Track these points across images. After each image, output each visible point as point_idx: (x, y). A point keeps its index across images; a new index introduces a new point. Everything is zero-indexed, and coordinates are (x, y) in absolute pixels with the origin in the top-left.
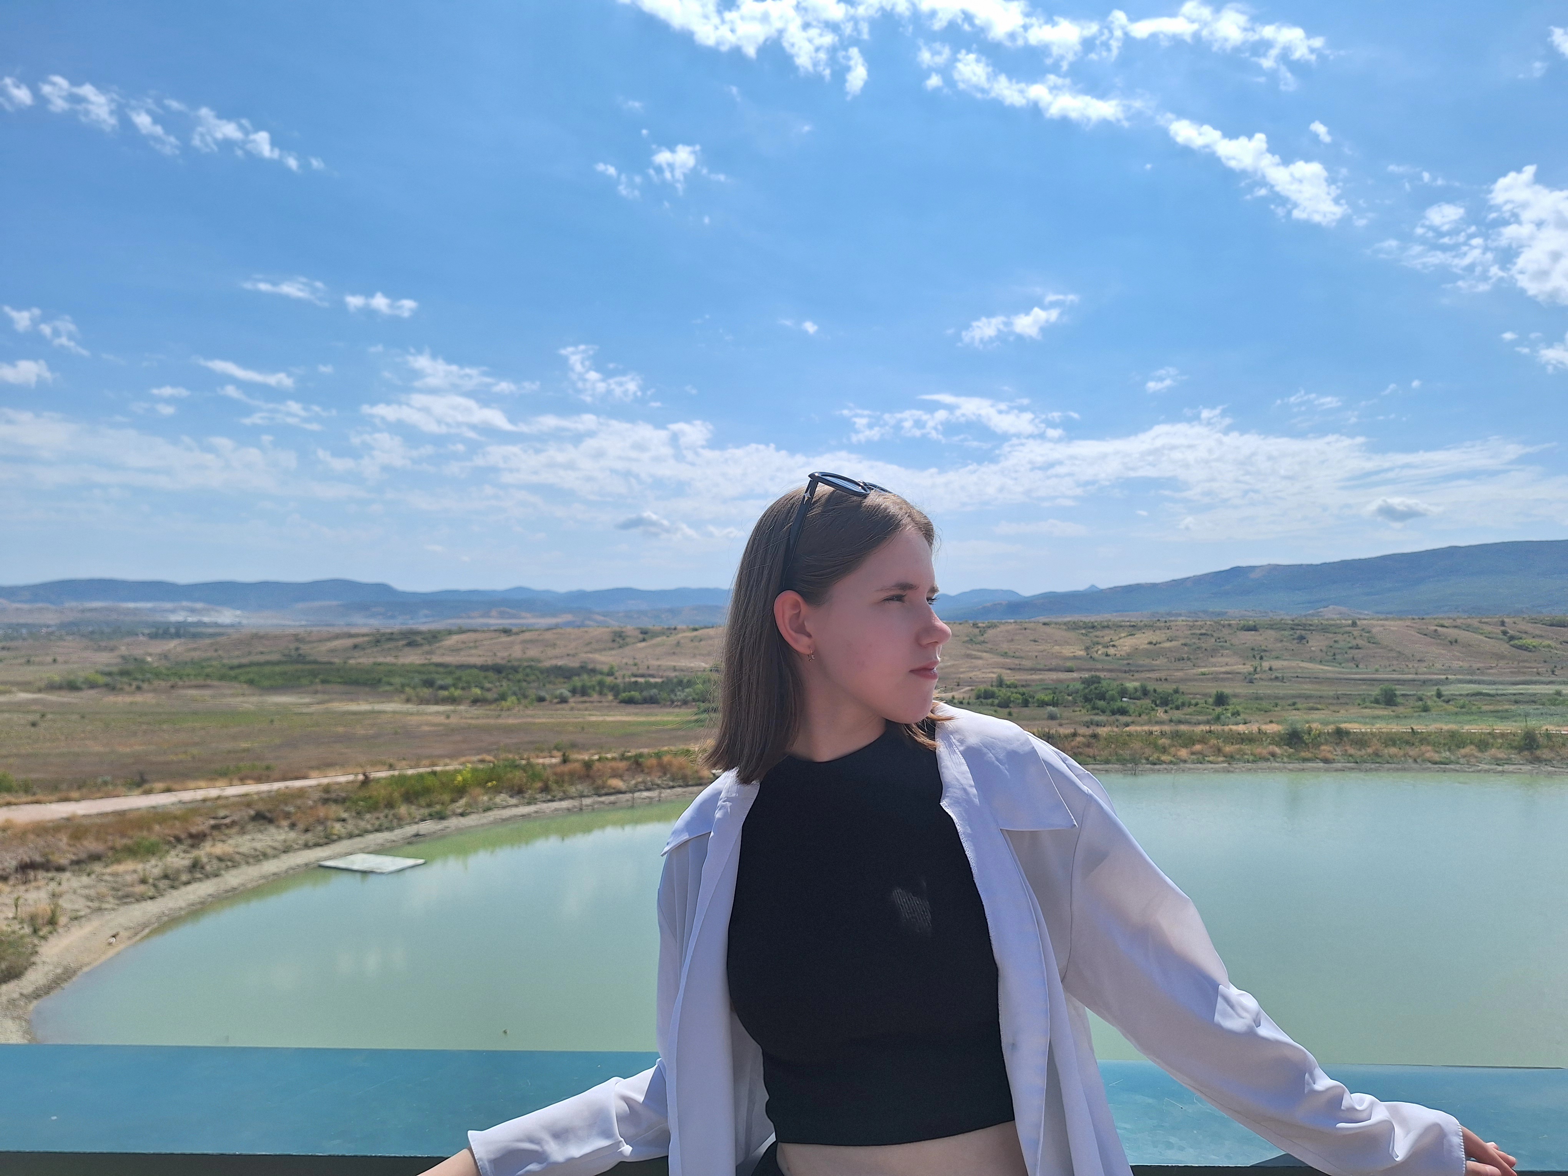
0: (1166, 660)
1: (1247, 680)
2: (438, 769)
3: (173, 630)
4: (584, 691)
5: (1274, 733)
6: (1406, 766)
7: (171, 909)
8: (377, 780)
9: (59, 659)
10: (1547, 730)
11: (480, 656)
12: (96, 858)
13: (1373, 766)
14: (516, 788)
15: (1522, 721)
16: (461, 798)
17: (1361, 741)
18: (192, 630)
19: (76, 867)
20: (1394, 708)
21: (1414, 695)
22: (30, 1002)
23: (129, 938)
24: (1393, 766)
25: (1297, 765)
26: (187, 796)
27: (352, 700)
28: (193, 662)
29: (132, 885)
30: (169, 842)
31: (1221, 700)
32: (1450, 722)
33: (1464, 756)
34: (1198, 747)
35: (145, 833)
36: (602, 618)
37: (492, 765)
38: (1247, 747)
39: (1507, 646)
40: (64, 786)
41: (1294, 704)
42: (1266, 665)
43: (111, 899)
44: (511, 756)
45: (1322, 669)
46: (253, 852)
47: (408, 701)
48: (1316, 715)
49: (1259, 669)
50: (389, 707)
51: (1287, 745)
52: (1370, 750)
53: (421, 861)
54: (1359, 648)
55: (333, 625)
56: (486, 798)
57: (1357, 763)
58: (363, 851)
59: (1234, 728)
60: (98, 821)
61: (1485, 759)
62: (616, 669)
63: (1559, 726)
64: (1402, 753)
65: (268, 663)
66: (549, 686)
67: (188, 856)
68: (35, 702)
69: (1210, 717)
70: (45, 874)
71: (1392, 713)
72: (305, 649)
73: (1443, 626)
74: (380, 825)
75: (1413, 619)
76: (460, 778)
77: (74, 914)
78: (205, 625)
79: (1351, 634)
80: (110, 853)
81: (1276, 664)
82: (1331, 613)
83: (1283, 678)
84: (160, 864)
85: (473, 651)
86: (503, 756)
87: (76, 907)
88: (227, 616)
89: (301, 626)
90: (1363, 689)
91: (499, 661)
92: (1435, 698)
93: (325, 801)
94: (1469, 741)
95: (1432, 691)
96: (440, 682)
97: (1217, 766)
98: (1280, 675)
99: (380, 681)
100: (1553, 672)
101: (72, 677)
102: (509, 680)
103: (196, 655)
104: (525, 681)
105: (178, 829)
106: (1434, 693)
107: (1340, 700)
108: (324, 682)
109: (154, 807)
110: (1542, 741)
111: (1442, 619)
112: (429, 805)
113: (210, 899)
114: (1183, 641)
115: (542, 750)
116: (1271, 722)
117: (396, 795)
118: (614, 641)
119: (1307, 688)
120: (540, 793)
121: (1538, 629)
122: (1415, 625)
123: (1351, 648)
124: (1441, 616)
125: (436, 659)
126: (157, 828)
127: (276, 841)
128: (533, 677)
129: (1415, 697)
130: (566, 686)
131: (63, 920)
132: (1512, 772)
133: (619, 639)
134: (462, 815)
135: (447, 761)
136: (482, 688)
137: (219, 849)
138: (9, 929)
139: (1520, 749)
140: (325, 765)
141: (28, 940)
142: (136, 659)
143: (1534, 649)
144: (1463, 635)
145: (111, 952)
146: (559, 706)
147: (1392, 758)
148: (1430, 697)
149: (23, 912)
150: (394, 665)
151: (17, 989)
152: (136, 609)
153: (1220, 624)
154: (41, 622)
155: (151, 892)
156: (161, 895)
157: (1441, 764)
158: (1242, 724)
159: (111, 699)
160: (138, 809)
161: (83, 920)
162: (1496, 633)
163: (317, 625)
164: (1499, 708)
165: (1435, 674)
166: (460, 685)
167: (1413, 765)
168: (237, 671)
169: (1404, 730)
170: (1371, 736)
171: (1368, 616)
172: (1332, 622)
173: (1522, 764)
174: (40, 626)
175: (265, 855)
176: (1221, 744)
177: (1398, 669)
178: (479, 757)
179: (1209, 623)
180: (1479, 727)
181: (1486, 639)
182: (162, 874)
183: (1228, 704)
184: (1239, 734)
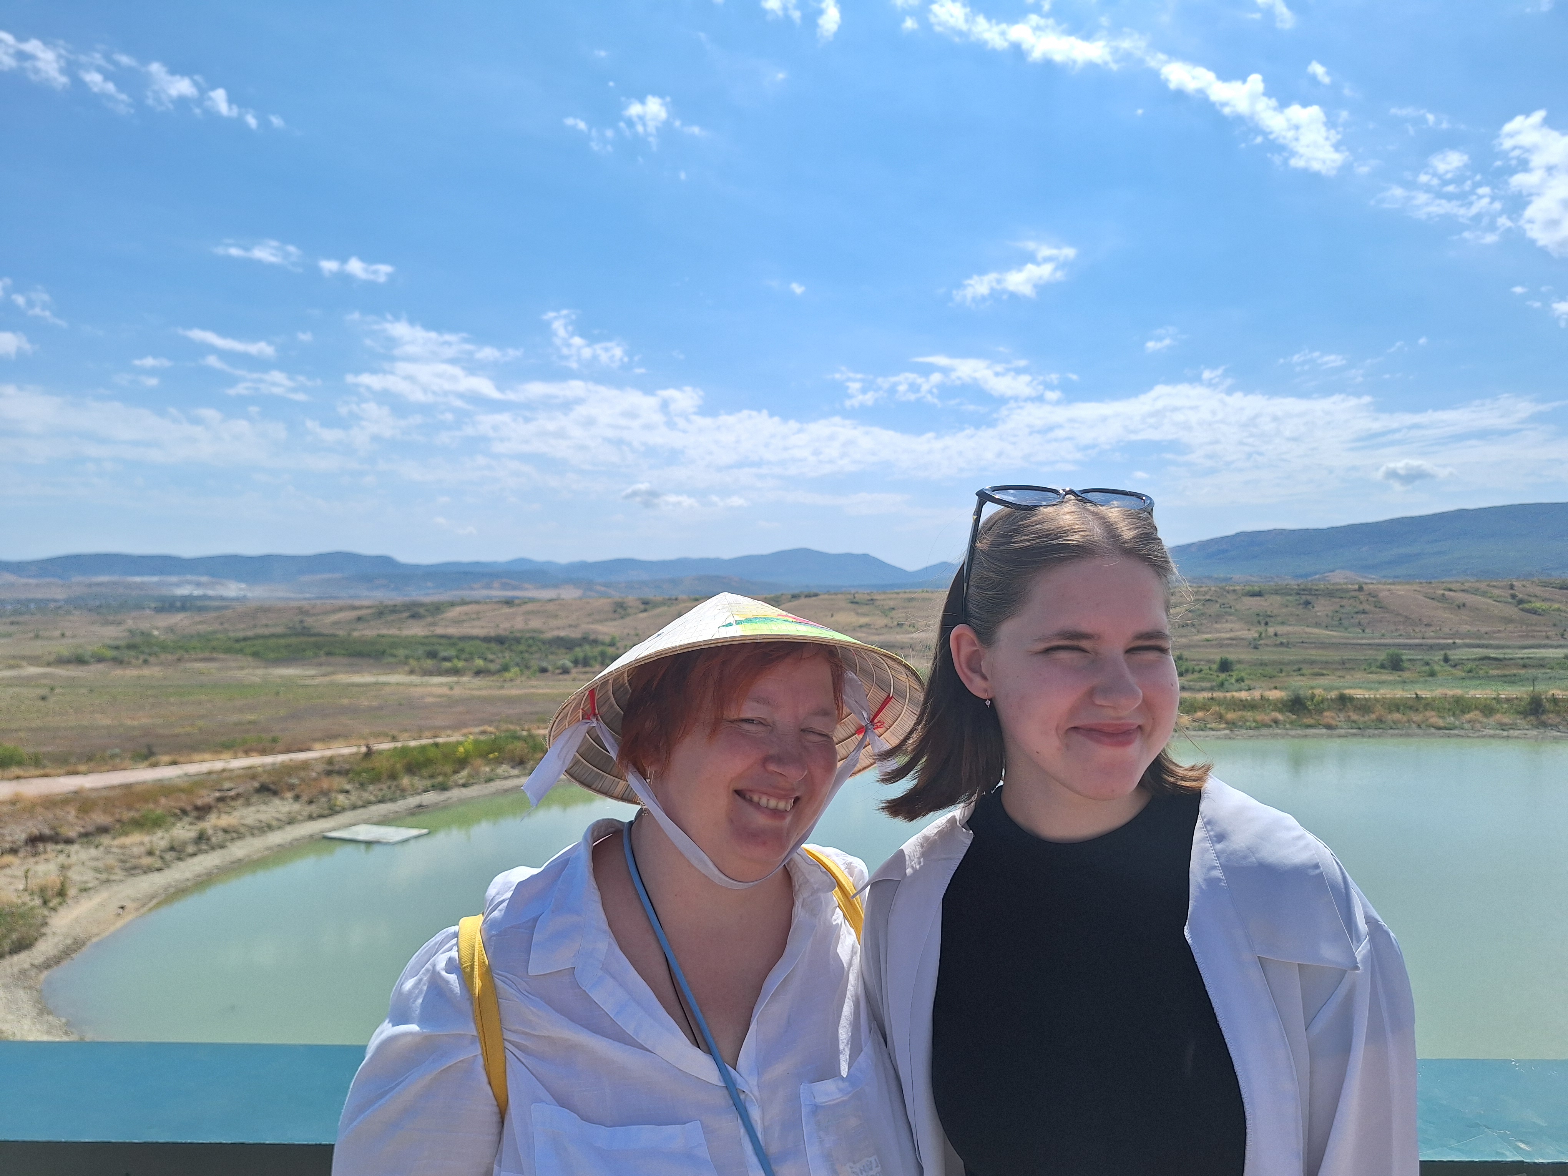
1: (1252, 646)
2: (440, 740)
3: (178, 604)
4: (585, 662)
5: (1277, 700)
6: (1410, 732)
7: (177, 881)
8: (380, 752)
9: (67, 633)
10: (1553, 694)
11: (483, 627)
12: (103, 830)
13: (1376, 732)
14: (518, 759)
15: (1529, 686)
16: (463, 768)
17: (1364, 707)
18: (198, 603)
19: (85, 840)
20: (1400, 673)
21: (1421, 660)
22: (41, 972)
23: (137, 909)
24: (1397, 731)
25: (1299, 732)
26: (192, 769)
27: (355, 672)
28: (199, 635)
29: (140, 857)
30: (175, 815)
31: (1225, 666)
32: (1455, 687)
33: (1469, 722)
34: (1200, 714)
35: (151, 806)
36: (603, 589)
37: (493, 736)
38: (1249, 714)
39: (1516, 609)
40: (73, 760)
41: (1299, 670)
42: (1271, 630)
43: (118, 871)
44: (512, 727)
45: (1327, 635)
46: (258, 824)
47: (412, 672)
48: (1321, 681)
49: (1263, 635)
50: (393, 679)
51: (1290, 711)
52: (1373, 716)
53: (425, 831)
54: (1366, 613)
55: (336, 598)
56: (487, 769)
57: (1360, 729)
58: (369, 822)
59: (1236, 694)
60: (104, 793)
61: (1489, 724)
62: (618, 639)
63: (1565, 690)
64: (1405, 719)
65: (273, 636)
66: (551, 657)
67: (194, 827)
68: (44, 676)
69: (1214, 684)
70: (54, 847)
71: (1397, 678)
72: (309, 621)
73: (1450, 590)
74: (383, 796)
75: (1421, 583)
76: (461, 749)
77: (83, 886)
78: (210, 598)
79: (1357, 599)
80: (118, 826)
81: (1281, 629)
82: (1339, 578)
83: (1288, 644)
84: (167, 836)
85: (476, 623)
86: (504, 726)
87: (85, 878)
88: (232, 589)
89: (305, 599)
90: (1370, 653)
91: (501, 632)
92: (1442, 663)
93: (329, 773)
94: (1473, 707)
95: (1438, 656)
96: (443, 654)
97: (1219, 733)
98: (1284, 641)
99: (383, 653)
100: (1562, 635)
101: (80, 651)
102: (511, 651)
103: (202, 628)
104: (527, 651)
105: (183, 801)
106: (1441, 658)
107: (1346, 666)
108: (328, 654)
109: (159, 780)
110: (1547, 705)
111: (1451, 582)
112: (432, 777)
113: (216, 871)
115: (540, 721)
116: (1276, 688)
117: (399, 766)
118: (615, 611)
119: (1314, 654)
121: (1548, 592)
122: (1422, 589)
123: (1357, 613)
124: (1449, 580)
125: (439, 631)
126: (163, 801)
127: (280, 812)
128: (534, 648)
129: (1422, 662)
130: (568, 656)
131: (72, 892)
132: (1517, 737)
133: (620, 609)
134: (464, 786)
135: (449, 732)
136: (485, 659)
137: (225, 821)
138: (20, 901)
139: (1525, 714)
140: (329, 737)
141: (38, 911)
142: (142, 633)
143: (1543, 613)
144: (1471, 599)
145: (120, 924)
146: (561, 677)
147: (1396, 723)
148: (1436, 662)
149: (34, 883)
150: (397, 637)
151: (28, 960)
152: (143, 583)
153: (1225, 590)
154: (48, 596)
155: (159, 864)
156: (168, 866)
157: (1445, 729)
158: (1244, 690)
159: (118, 672)
160: (144, 782)
161: (92, 892)
162: (1505, 597)
163: (321, 598)
164: (1507, 673)
165: (1444, 638)
166: (463, 656)
167: (1417, 731)
168: (242, 644)
169: (1409, 696)
170: (1374, 702)
171: (1372, 581)
172: (1339, 587)
173: (1527, 729)
174: (49, 601)
175: (270, 827)
176: (1223, 711)
177: (1404, 634)
178: (481, 728)
179: (1213, 589)
180: (1484, 692)
181: (1495, 603)
182: (168, 846)
183: (1232, 671)
184: (1241, 701)
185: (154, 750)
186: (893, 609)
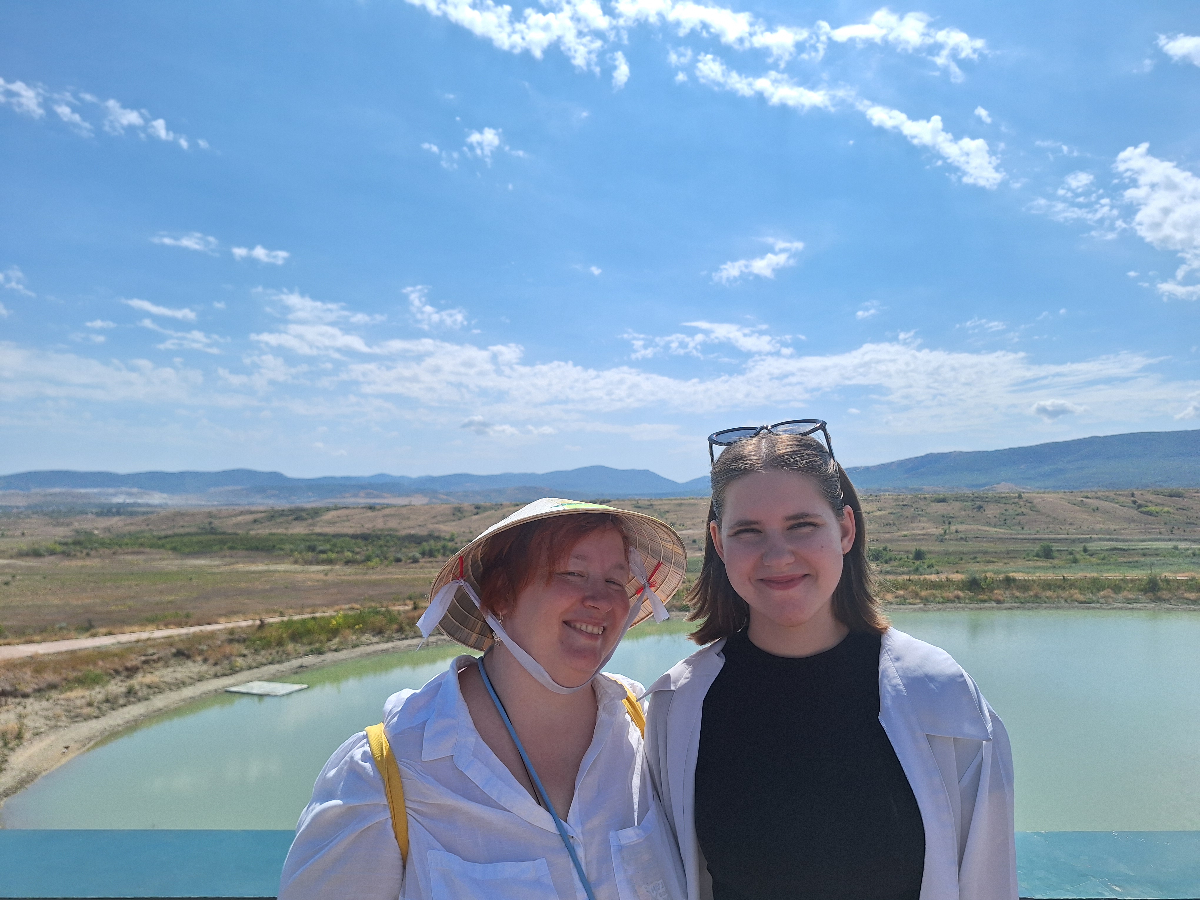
0: (877, 525)
1: (939, 540)
2: (317, 615)
3: (114, 510)
4: (431, 554)
5: (959, 581)
6: (1059, 605)
7: (110, 726)
8: (270, 625)
9: (26, 532)
10: (1166, 576)
11: (351, 527)
12: (53, 687)
13: (1034, 605)
14: (378, 630)
15: (1147, 570)
16: (335, 637)
17: (1025, 586)
18: (130, 509)
19: (38, 694)
20: (1051, 560)
21: (1066, 550)
23: (79, 749)
24: (1049, 605)
25: (976, 606)
26: (124, 638)
27: (252, 563)
28: (130, 534)
29: (81, 708)
30: (110, 674)
31: (919, 555)
32: (1093, 571)
33: (1103, 597)
34: (901, 592)
35: (91, 667)
36: (444, 497)
37: (359, 612)
38: (937, 592)
39: (1136, 512)
40: (30, 631)
41: (975, 558)
42: (953, 528)
43: (64, 719)
44: (373, 604)
45: (996, 531)
46: (174, 681)
47: (296, 562)
48: (991, 567)
49: (947, 532)
50: (281, 567)
51: (969, 590)
52: (1031, 593)
53: (305, 686)
54: (1024, 515)
55: (237, 505)
56: (354, 637)
57: (1022, 603)
58: (261, 679)
59: (928, 577)
60: (55, 658)
61: (1119, 599)
62: (456, 536)
63: (1174, 573)
64: (1055, 595)
65: (187, 534)
66: (404, 550)
67: (124, 684)
68: (8, 566)
69: (911, 569)
70: (14, 700)
71: (1049, 565)
72: (216, 523)
73: (1087, 497)
74: (273, 660)
75: (1065, 492)
76: (334, 622)
77: (36, 731)
78: (140, 505)
79: (1017, 505)
80: (64, 684)
81: (960, 527)
82: (1003, 488)
83: (966, 538)
84: (103, 691)
85: (346, 524)
86: (368, 604)
87: (37, 725)
88: (157, 498)
89: (213, 505)
90: (1028, 546)
91: (366, 531)
92: (1083, 553)
93: (231, 641)
94: (1106, 586)
95: (1079, 548)
96: (321, 548)
97: (915, 606)
98: (964, 536)
99: (274, 547)
100: (1171, 532)
101: (36, 547)
102: (373, 545)
103: (132, 528)
104: (385, 546)
105: (117, 664)
106: (1082, 549)
107: (1011, 555)
108: (231, 548)
109: (98, 647)
110: (1162, 585)
111: (1087, 492)
112: (310, 644)
113: (141, 718)
114: (890, 511)
115: (398, 600)
116: (957, 572)
117: (285, 635)
118: (454, 514)
119: (986, 546)
120: (396, 633)
121: (1160, 499)
122: (1066, 497)
123: (1018, 515)
124: (1086, 490)
125: (317, 530)
126: (101, 663)
127: (192, 672)
128: (391, 543)
129: (1067, 552)
130: (417, 549)
131: (27, 735)
132: (1139, 609)
133: (458, 513)
134: (336, 650)
135: (325, 609)
136: (353, 552)
137: (149, 679)
139: (1145, 591)
140: (231, 613)
142: (86, 532)
143: (1156, 514)
144: (1103, 504)
145: (64, 760)
146: (412, 565)
147: (1048, 599)
148: (1078, 552)
150: (285, 535)
152: (87, 494)
153: (918, 498)
154: (13, 504)
155: (96, 713)
156: (104, 715)
157: (1086, 604)
158: (934, 574)
159: (66, 563)
160: (86, 649)
161: (43, 735)
162: (1127, 502)
163: (224, 505)
164: (1131, 560)
165: (1082, 534)
166: (336, 550)
167: (1064, 604)
168: (164, 541)
169: (1058, 578)
170: (1032, 582)
171: (1030, 491)
172: (1004, 495)
173: (1147, 603)
174: (12, 507)
175: (184, 683)
176: (918, 590)
177: (1054, 531)
178: (350, 606)
179: (909, 496)
180: (1115, 575)
181: (1121, 507)
182: (104, 699)
183: (924, 559)
184: (932, 582)
185: (93, 623)
186: (668, 512)
